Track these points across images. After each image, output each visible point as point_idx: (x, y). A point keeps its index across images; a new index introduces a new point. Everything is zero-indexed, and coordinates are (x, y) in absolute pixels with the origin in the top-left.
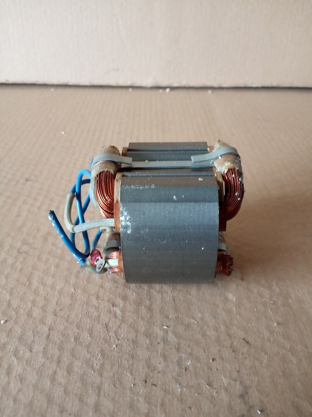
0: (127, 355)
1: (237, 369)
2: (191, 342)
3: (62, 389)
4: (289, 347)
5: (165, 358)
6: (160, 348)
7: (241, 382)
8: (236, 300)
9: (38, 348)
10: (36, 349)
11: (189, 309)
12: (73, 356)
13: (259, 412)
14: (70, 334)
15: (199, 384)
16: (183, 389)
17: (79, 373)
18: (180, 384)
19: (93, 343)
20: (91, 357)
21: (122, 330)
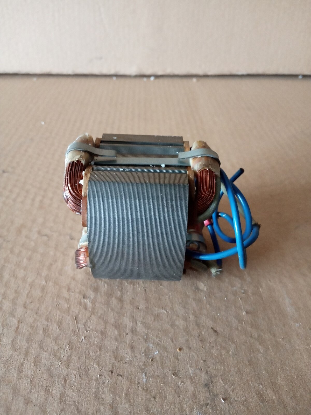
0: (94, 347)
1: (204, 358)
2: (160, 333)
3: (28, 380)
4: (256, 336)
5: (132, 348)
6: (128, 339)
7: (206, 372)
8: (207, 289)
9: (6, 340)
10: (4, 341)
11: (160, 299)
12: (41, 348)
13: (223, 401)
14: (39, 326)
15: (165, 374)
16: (149, 379)
17: (46, 364)
18: (146, 374)
19: (61, 335)
20: (59, 349)
21: (92, 321)
